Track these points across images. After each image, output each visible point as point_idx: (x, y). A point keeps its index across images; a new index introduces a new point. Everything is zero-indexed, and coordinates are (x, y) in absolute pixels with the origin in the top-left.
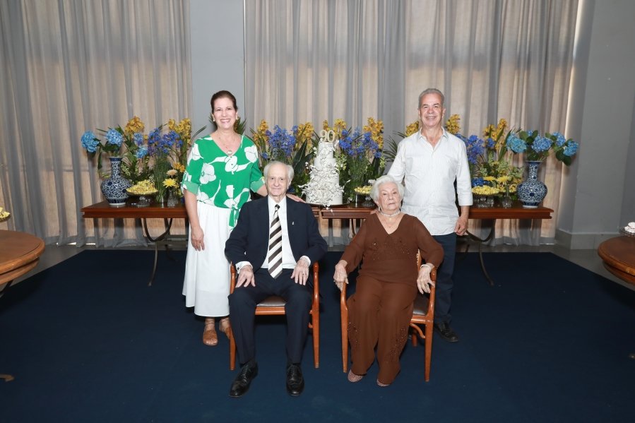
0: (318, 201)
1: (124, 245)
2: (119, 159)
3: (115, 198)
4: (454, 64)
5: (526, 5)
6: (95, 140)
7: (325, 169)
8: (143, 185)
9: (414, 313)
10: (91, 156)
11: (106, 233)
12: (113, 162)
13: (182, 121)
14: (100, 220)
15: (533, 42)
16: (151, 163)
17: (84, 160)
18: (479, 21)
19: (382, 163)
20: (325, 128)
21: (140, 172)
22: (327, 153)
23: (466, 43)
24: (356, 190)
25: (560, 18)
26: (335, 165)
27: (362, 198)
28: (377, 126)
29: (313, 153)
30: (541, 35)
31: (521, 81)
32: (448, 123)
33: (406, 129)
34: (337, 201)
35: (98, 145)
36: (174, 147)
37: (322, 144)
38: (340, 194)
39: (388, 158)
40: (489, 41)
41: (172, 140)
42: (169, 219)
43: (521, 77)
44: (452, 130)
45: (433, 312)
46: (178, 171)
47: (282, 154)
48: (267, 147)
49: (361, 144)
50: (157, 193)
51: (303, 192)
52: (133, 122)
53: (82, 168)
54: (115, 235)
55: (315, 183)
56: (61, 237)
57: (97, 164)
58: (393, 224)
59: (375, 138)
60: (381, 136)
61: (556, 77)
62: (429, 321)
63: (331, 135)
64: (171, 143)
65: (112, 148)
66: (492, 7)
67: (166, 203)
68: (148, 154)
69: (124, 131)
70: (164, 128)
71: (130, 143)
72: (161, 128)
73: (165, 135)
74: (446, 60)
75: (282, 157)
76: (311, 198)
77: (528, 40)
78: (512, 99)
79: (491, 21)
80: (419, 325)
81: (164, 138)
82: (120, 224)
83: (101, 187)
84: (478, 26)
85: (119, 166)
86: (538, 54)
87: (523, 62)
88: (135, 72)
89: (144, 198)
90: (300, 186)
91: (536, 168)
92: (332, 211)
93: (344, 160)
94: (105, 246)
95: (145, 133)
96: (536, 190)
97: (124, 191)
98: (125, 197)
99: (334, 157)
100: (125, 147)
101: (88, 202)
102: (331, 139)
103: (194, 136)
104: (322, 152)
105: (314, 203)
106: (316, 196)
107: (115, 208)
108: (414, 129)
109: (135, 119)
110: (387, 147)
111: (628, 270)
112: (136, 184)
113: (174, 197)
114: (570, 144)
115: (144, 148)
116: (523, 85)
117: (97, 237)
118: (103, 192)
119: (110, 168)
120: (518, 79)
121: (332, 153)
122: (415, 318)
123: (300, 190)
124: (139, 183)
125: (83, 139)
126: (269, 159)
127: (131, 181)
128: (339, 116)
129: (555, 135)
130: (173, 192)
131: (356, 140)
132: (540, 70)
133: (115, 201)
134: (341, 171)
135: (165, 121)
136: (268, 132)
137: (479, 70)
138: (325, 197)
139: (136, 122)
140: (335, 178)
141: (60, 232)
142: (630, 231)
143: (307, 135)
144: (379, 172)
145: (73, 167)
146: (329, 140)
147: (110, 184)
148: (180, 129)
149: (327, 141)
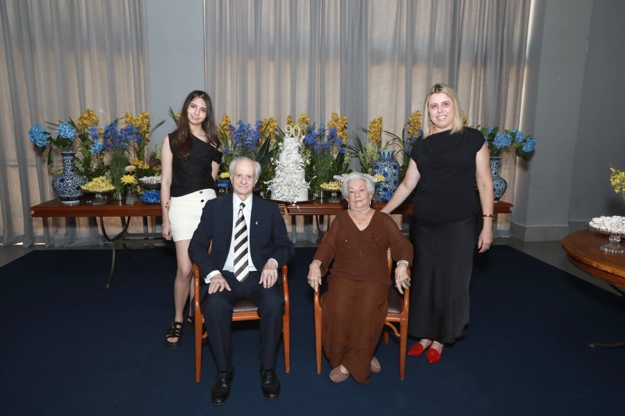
0: (284, 197)
1: (77, 244)
2: (72, 155)
3: (67, 196)
4: (415, 60)
5: (483, 5)
6: (45, 133)
7: (291, 165)
8: (99, 181)
9: (389, 311)
10: (39, 150)
11: (56, 232)
12: (65, 158)
13: (140, 115)
14: (50, 219)
15: (489, 41)
16: (107, 159)
17: (31, 155)
18: (438, 20)
19: (346, 158)
20: (289, 123)
21: (94, 168)
22: (292, 149)
23: (427, 41)
24: (321, 186)
25: (514, 19)
26: (301, 160)
27: (328, 194)
28: (341, 121)
29: (278, 148)
30: (497, 35)
31: (478, 79)
32: (411, 119)
33: (369, 124)
34: (303, 197)
35: (48, 139)
36: (131, 142)
37: (287, 140)
38: (306, 190)
39: (352, 153)
40: (449, 39)
41: (130, 134)
42: (127, 218)
43: (478, 74)
44: (414, 126)
45: (407, 310)
46: (137, 166)
47: (246, 149)
48: (230, 142)
49: (326, 139)
50: (115, 191)
51: (268, 189)
52: (86, 115)
53: (29, 163)
54: (67, 234)
55: (282, 179)
56: (6, 237)
57: (47, 159)
58: (363, 220)
59: (339, 134)
60: (345, 131)
61: (511, 75)
62: (403, 319)
63: (296, 130)
64: (129, 137)
65: (64, 143)
66: (450, 7)
67: (124, 201)
68: (104, 149)
69: (76, 124)
70: (120, 122)
71: (84, 138)
72: (116, 121)
73: (122, 130)
74: (407, 57)
75: (245, 153)
76: (277, 194)
77: (485, 39)
78: (470, 96)
79: (449, 20)
80: (393, 323)
81: (121, 132)
82: (72, 223)
83: (53, 184)
84: (438, 24)
85: (72, 161)
86: (494, 53)
87: (480, 61)
88: (87, 63)
89: (100, 196)
90: (265, 183)
91: (496, 164)
92: (298, 207)
93: (309, 155)
94: (57, 246)
95: (99, 127)
96: (497, 185)
97: (79, 188)
98: (79, 195)
99: (299, 153)
100: (78, 141)
101: (36, 200)
102: (296, 134)
103: (153, 131)
104: (288, 148)
105: (281, 199)
106: (282, 192)
107: (68, 206)
108: (377, 124)
109: (88, 112)
110: (351, 143)
111: (595, 264)
112: (90, 180)
113: (132, 194)
114: (528, 140)
115: (100, 142)
116: (480, 82)
117: (47, 237)
118: (54, 189)
119: (61, 164)
120: (476, 77)
121: (297, 149)
122: (391, 316)
123: (266, 186)
124: (95, 179)
125: (31, 132)
126: (232, 155)
127: (85, 177)
128: (302, 110)
129: (514, 131)
130: (131, 189)
131: (321, 136)
132: (496, 68)
133: (68, 199)
134: (307, 166)
135: (121, 114)
136: (231, 126)
137: (438, 67)
138: (291, 193)
139: (90, 115)
140: (300, 174)
141: (4, 231)
142: (595, 226)
143: (271, 130)
144: (344, 167)
145: (19, 163)
146: (294, 135)
147: (62, 180)
148: (138, 123)
149: (292, 136)
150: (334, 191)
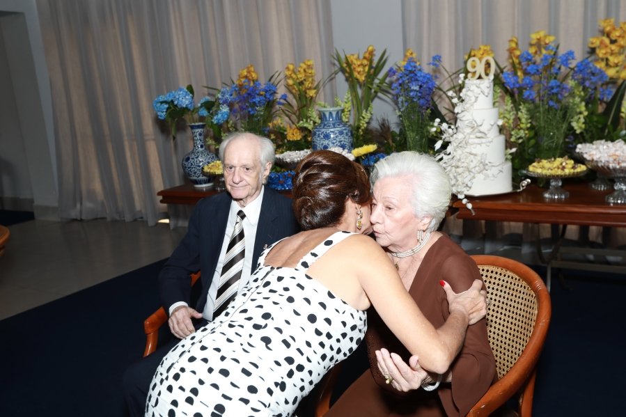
2: (201, 127)
3: (195, 178)
7: (468, 130)
12: (194, 131)
13: (302, 65)
22: (473, 99)
24: (530, 168)
34: (499, 186)
37: (469, 84)
47: (413, 106)
63: (488, 65)
85: (200, 135)
92: (470, 206)
98: (206, 177)
102: (487, 75)
107: (201, 191)
115: (225, 109)
133: (197, 182)
139: (249, 72)
146: (483, 75)
147: (188, 159)
148: (301, 76)
149: (480, 77)
150: (556, 178)
